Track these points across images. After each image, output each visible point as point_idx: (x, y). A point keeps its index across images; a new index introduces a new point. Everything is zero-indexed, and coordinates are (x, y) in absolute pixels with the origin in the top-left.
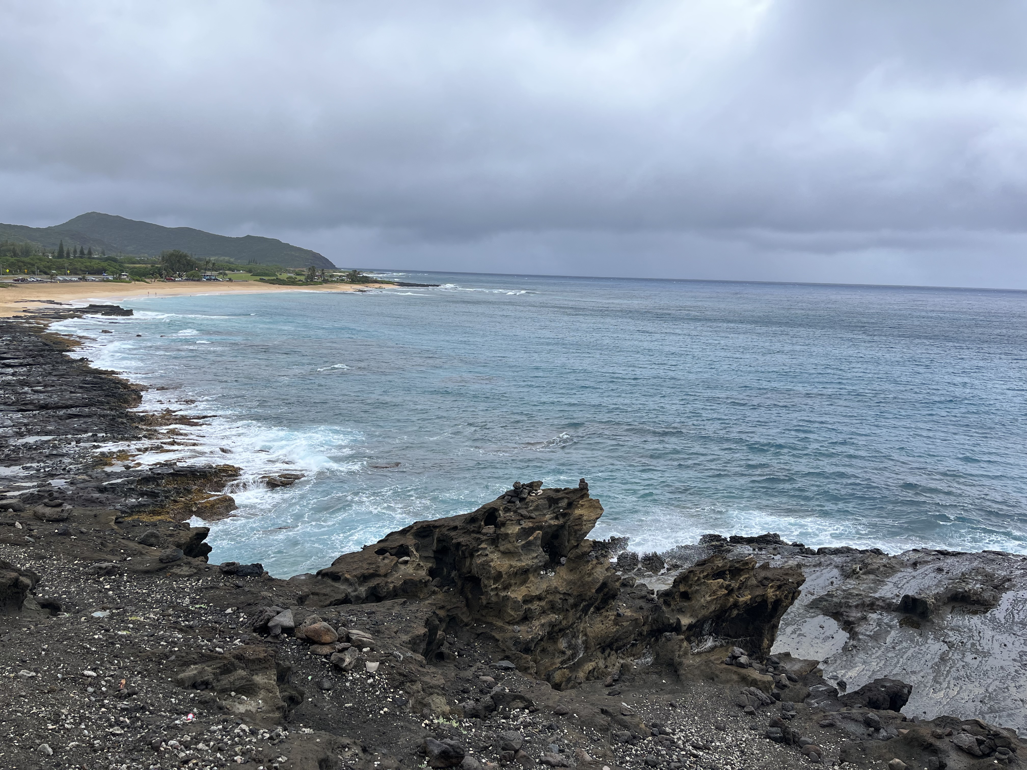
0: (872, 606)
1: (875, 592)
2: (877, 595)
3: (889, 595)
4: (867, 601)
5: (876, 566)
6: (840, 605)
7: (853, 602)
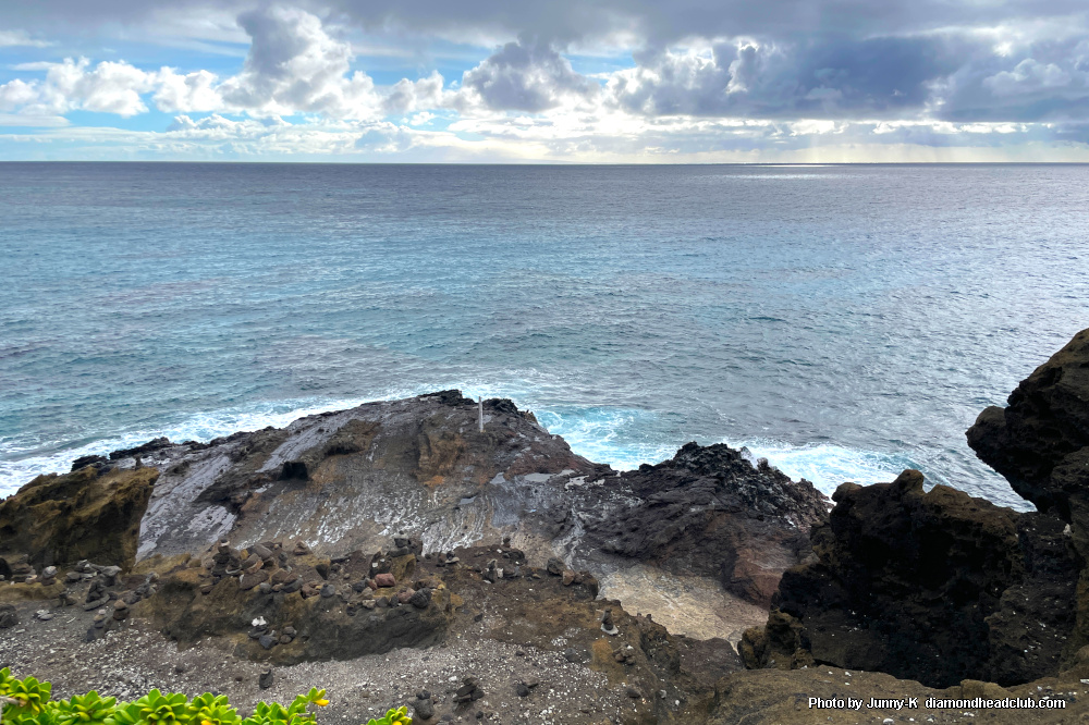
0: (259, 483)
1: (261, 467)
2: (262, 470)
3: (274, 467)
4: (253, 478)
5: (261, 443)
6: (227, 490)
7: (239, 484)
